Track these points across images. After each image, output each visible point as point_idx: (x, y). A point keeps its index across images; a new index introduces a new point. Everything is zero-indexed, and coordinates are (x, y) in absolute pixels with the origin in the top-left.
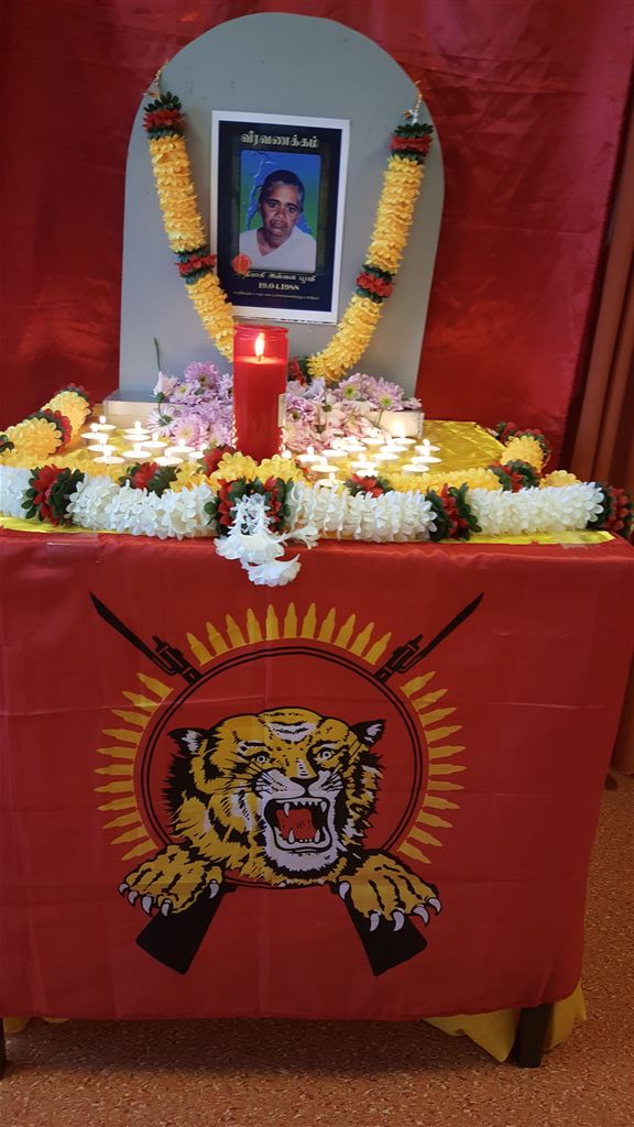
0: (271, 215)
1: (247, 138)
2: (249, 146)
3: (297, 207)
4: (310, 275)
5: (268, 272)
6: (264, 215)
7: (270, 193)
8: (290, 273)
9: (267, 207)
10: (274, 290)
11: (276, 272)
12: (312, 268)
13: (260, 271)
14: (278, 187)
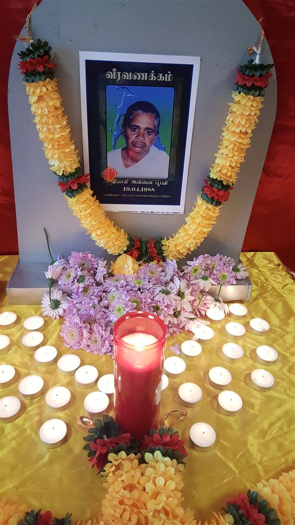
0: (133, 137)
1: (111, 75)
2: (113, 82)
3: (154, 131)
4: (163, 180)
5: (130, 180)
6: (127, 138)
7: (132, 120)
8: (148, 180)
9: (129, 132)
10: (136, 192)
11: (137, 180)
12: (165, 175)
13: (124, 179)
14: (137, 115)
